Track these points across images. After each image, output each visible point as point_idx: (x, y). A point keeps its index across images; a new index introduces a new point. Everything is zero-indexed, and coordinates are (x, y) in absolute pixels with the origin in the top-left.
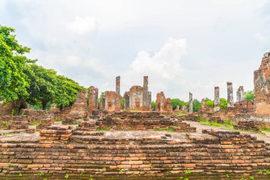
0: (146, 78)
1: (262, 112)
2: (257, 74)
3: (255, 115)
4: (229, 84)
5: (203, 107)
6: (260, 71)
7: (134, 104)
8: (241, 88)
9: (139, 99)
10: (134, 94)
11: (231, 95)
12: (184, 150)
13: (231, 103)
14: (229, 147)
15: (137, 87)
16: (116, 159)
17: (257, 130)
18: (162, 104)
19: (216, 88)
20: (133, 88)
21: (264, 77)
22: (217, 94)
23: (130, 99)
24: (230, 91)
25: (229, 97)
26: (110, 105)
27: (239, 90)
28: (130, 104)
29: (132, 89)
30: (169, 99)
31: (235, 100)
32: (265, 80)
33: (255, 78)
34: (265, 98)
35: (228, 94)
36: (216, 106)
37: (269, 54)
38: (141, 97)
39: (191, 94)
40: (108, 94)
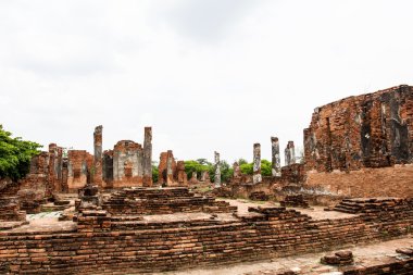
0: (148, 131)
1: (314, 183)
2: (307, 133)
3: (306, 187)
4: (274, 140)
5: (235, 174)
6: (310, 129)
7: (122, 172)
8: (291, 145)
9: (131, 164)
10: (122, 155)
11: (277, 156)
12: (235, 229)
13: (276, 169)
14: (276, 223)
15: (127, 142)
16: (168, 243)
17: (305, 206)
18: (170, 172)
19: (256, 145)
20: (120, 143)
21: (315, 137)
22: (257, 155)
23: (115, 163)
24: (275, 151)
25: (274, 159)
26: (77, 175)
27: (288, 147)
28: (115, 172)
29: (118, 146)
30: (182, 163)
31: (283, 163)
32: (316, 142)
33: (306, 138)
34: (316, 164)
35: (273, 155)
36: (257, 172)
37: (320, 109)
38: (134, 159)
39: (217, 154)
40: (73, 154)
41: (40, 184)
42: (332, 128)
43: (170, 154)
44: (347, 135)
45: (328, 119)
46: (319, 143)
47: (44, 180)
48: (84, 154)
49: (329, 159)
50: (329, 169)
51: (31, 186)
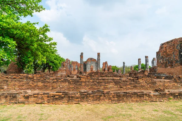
0: (99, 54)
1: (160, 72)
3: (157, 73)
4: (146, 57)
6: (159, 52)
7: (89, 69)
9: (93, 66)
10: (90, 63)
15: (91, 59)
18: (106, 69)
19: (139, 59)
20: (89, 59)
23: (87, 66)
24: (147, 61)
26: (74, 70)
27: (153, 60)
28: (87, 69)
30: (111, 66)
32: (161, 56)
33: (157, 55)
35: (146, 63)
36: (140, 69)
37: (163, 44)
38: (94, 65)
39: (124, 63)
40: (73, 63)
41: (64, 71)
42: (168, 51)
43: (106, 63)
44: (173, 53)
45: (166, 48)
46: (162, 57)
47: (65, 70)
48: (77, 63)
49: (166, 63)
50: (166, 67)
51: (62, 72)
